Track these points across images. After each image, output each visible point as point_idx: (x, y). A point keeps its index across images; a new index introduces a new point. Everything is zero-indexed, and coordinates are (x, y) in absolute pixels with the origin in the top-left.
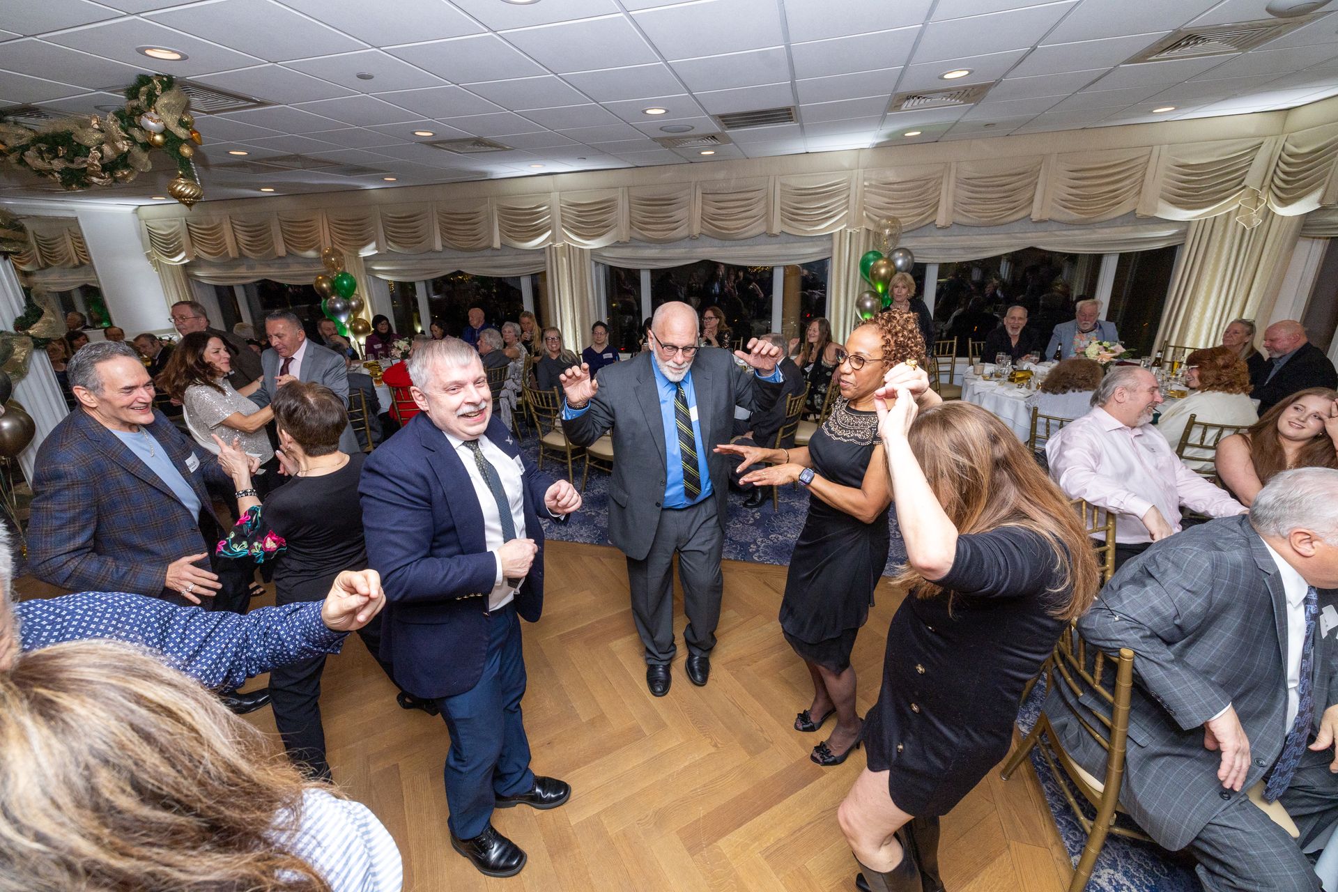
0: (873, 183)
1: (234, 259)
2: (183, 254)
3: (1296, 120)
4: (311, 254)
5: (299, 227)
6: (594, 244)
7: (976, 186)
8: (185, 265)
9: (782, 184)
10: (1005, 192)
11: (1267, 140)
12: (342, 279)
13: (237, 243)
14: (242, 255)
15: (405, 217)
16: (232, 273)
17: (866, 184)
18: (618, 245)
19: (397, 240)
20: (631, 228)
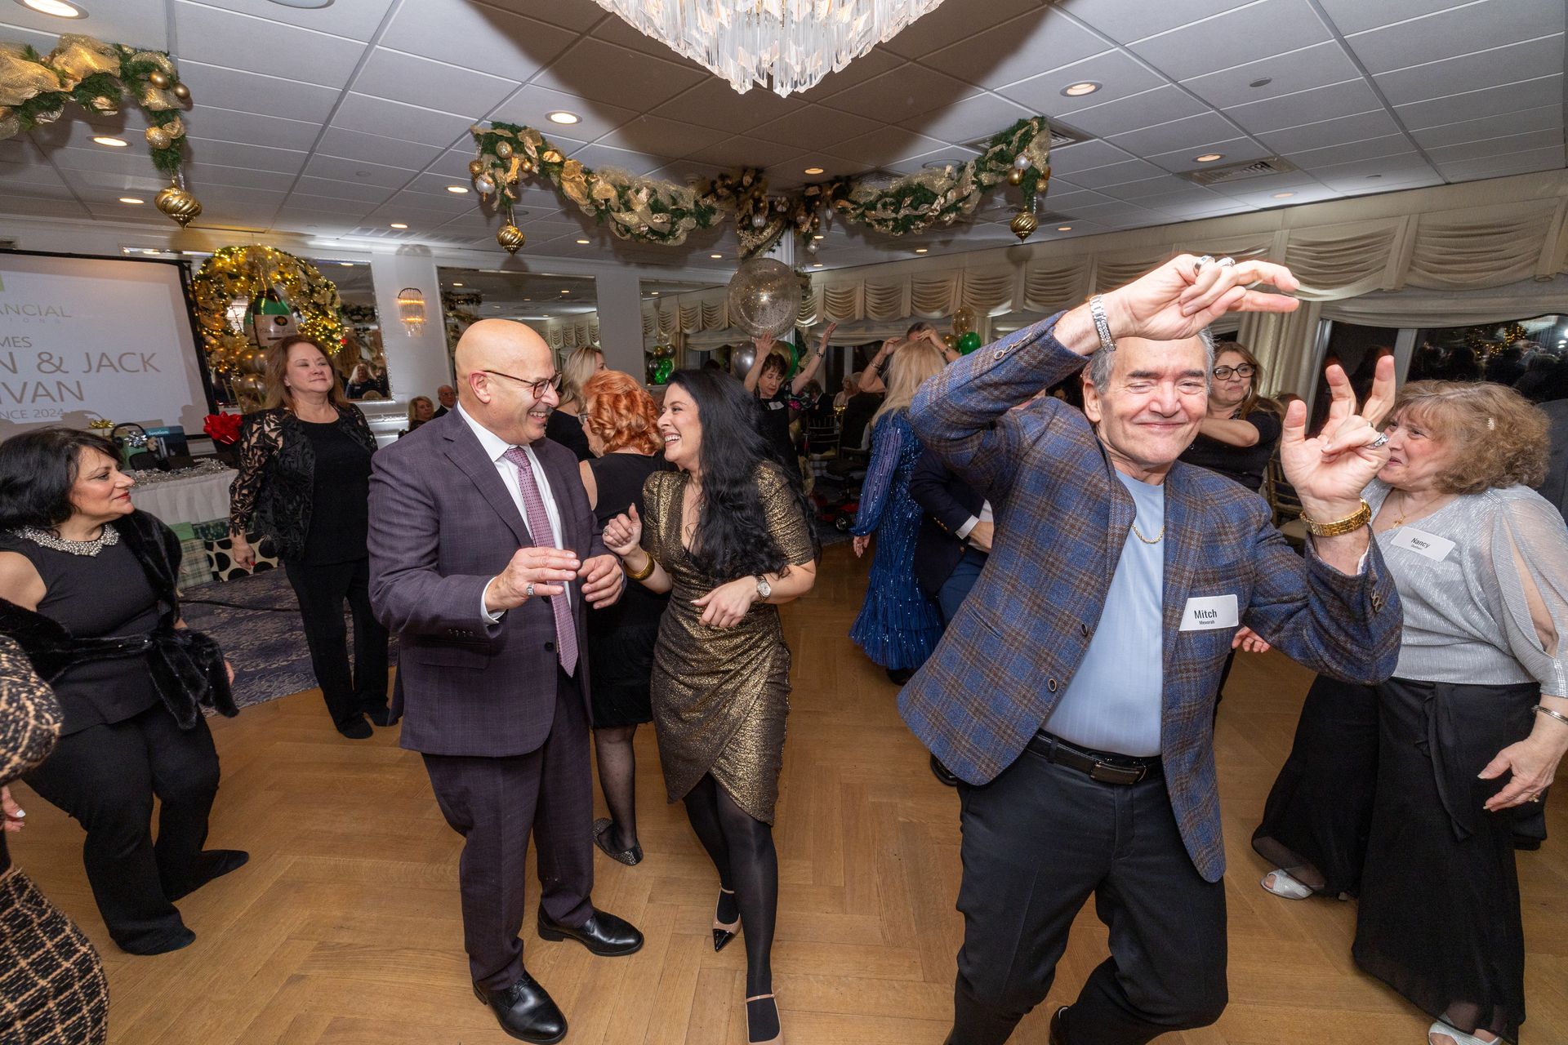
1: (858, 321)
2: (815, 316)
4: (937, 314)
5: (933, 288)
6: (1332, 295)
8: (811, 328)
12: (969, 339)
13: (865, 305)
14: (866, 317)
15: (1051, 273)
16: (853, 334)
18: (1378, 294)
19: (1037, 298)
20: (1410, 270)
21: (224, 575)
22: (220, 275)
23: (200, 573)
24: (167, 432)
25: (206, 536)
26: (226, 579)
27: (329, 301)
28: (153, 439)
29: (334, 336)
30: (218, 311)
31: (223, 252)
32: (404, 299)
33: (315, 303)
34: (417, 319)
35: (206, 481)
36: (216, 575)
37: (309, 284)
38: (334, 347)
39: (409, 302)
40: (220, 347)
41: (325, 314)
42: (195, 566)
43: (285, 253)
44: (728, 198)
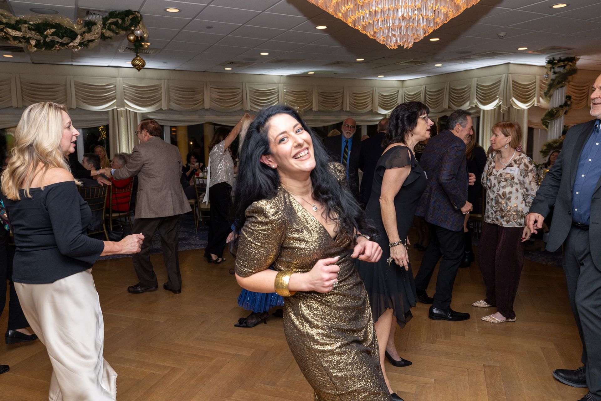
0: (288, 91)
3: (406, 84)
6: (145, 110)
7: (324, 96)
9: (249, 87)
10: (333, 99)
11: (400, 89)
17: (285, 90)
20: (170, 102)
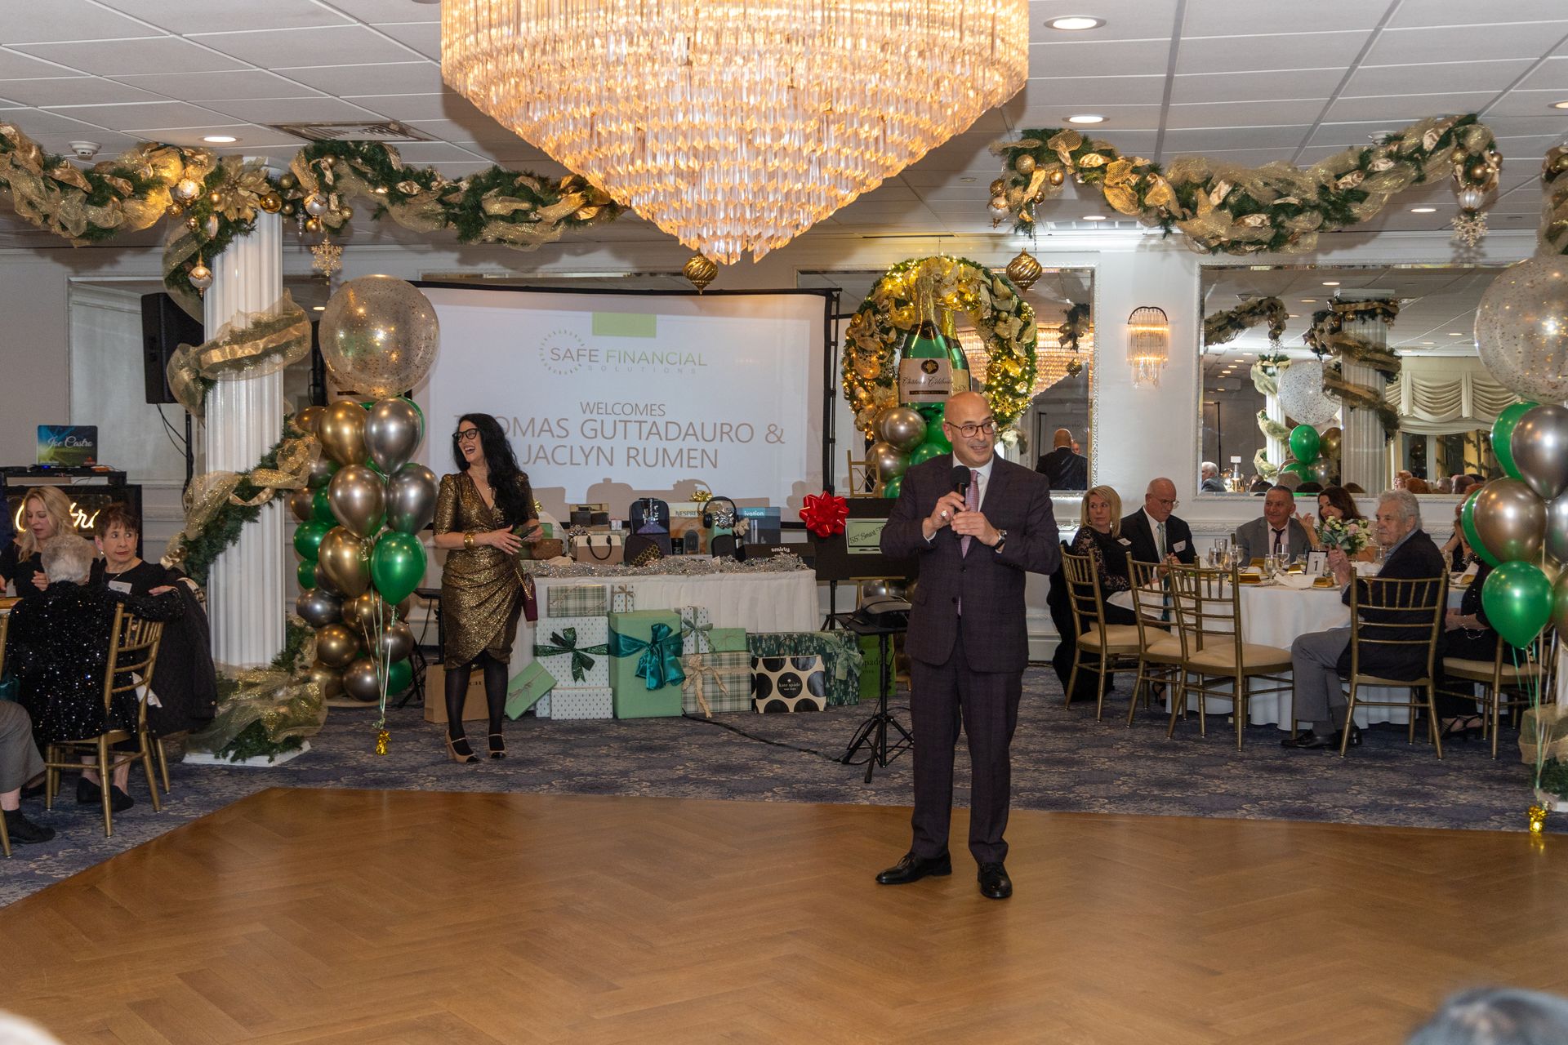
21: (762, 705)
22: (886, 302)
23: (739, 696)
24: (762, 514)
25: (756, 649)
26: (761, 711)
27: (1015, 333)
28: (746, 521)
29: (1017, 387)
30: (876, 352)
31: (897, 269)
32: (1136, 324)
33: (997, 336)
34: (1151, 359)
35: (775, 579)
36: (754, 702)
37: (994, 309)
38: (1015, 405)
39: (1145, 329)
40: (869, 403)
41: (1010, 354)
42: (735, 686)
43: (974, 264)
44: (1387, 173)
